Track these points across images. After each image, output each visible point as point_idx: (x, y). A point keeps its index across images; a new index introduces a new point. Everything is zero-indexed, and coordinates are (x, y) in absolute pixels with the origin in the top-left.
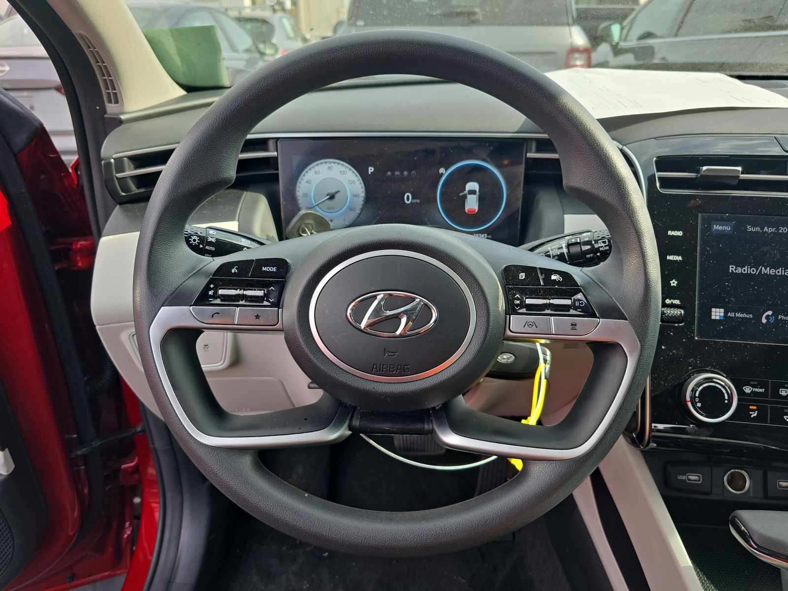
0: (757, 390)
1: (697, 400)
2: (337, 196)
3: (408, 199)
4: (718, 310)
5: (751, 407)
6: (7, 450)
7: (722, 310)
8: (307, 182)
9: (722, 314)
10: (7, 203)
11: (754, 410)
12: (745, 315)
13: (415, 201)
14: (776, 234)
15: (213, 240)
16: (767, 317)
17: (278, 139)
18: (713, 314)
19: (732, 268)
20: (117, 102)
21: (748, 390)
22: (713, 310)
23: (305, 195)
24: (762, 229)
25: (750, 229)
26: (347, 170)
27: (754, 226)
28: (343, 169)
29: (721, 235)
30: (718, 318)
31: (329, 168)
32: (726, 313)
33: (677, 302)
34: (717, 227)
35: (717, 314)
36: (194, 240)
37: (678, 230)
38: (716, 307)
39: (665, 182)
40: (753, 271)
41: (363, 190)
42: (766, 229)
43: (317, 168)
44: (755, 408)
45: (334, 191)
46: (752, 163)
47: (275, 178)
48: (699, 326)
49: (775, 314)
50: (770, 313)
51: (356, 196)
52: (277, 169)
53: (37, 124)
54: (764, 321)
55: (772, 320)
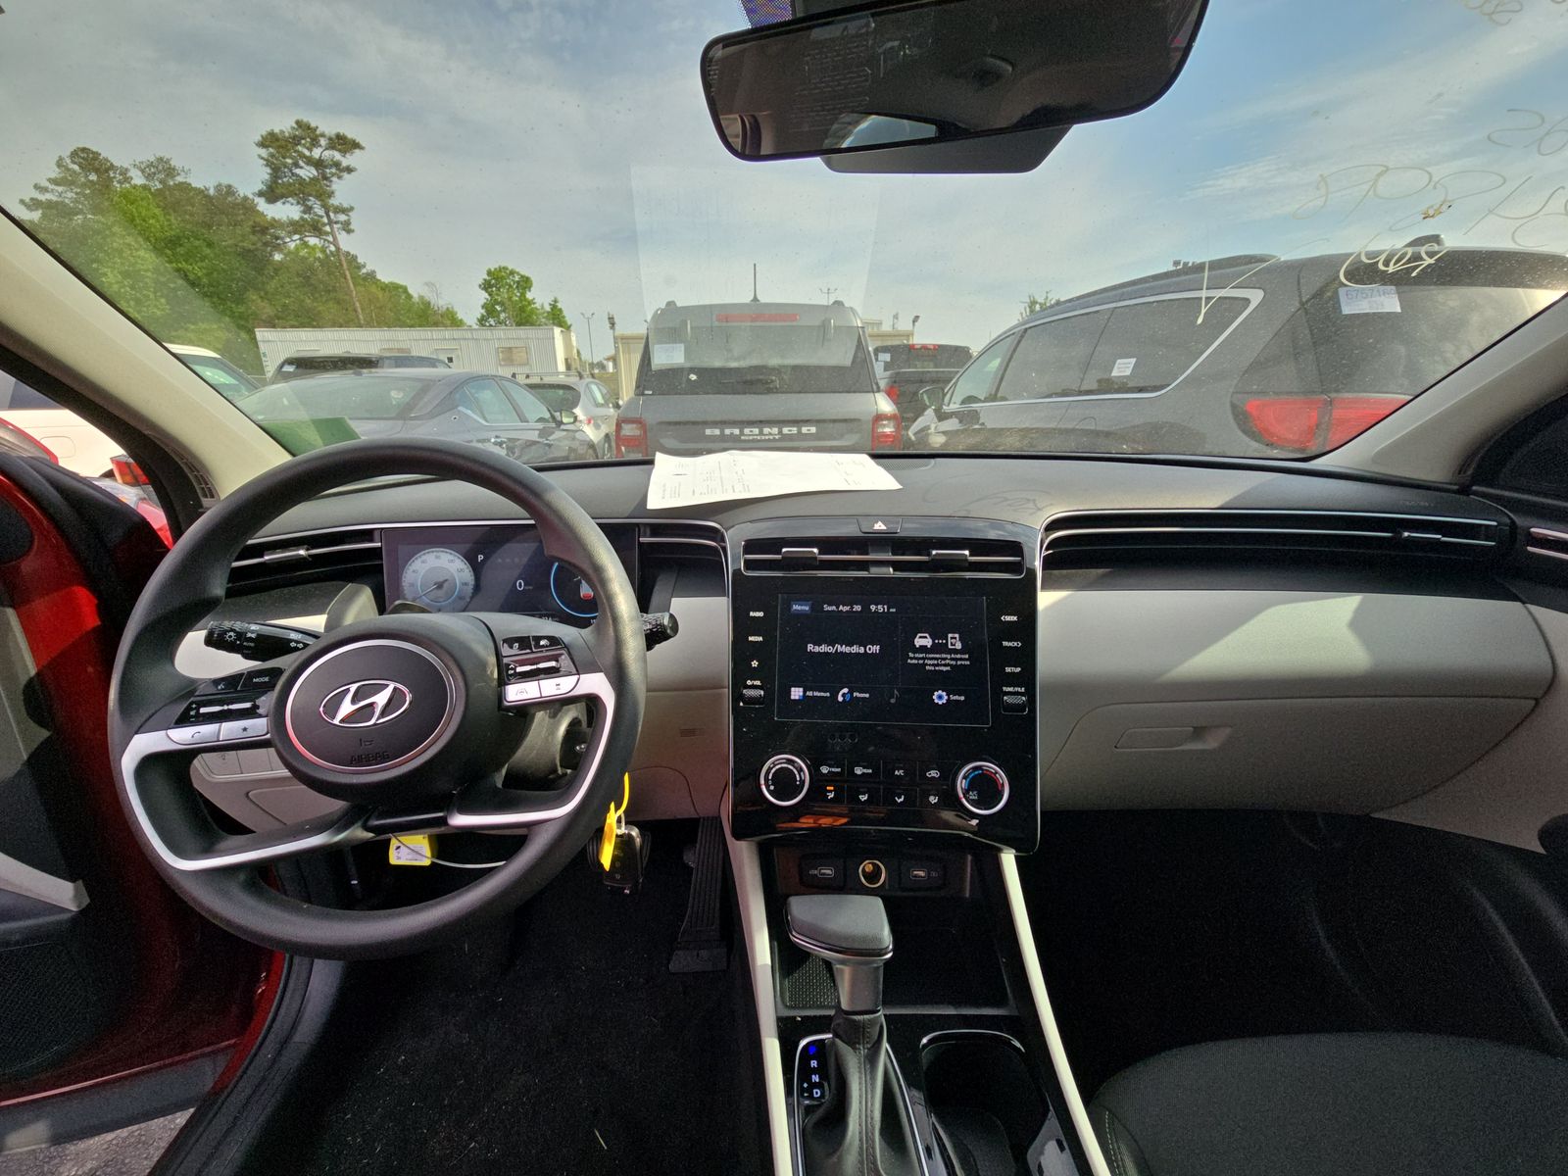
0: (833, 770)
1: (770, 782)
2: (446, 585)
3: (520, 585)
4: (797, 689)
5: (828, 788)
6: (80, 882)
7: (801, 689)
8: (414, 571)
9: (801, 694)
10: (96, 601)
11: (830, 791)
12: (822, 694)
13: (527, 588)
14: (851, 611)
15: (253, 636)
16: (844, 695)
17: (382, 529)
18: (792, 693)
19: (810, 647)
20: (212, 496)
21: (825, 770)
22: (793, 689)
23: (412, 585)
24: (838, 608)
25: (827, 608)
26: (456, 558)
27: (830, 605)
28: (451, 557)
29: (800, 615)
30: (797, 698)
31: (437, 557)
32: (805, 692)
33: (758, 683)
34: (796, 607)
35: (796, 693)
36: (230, 637)
37: (760, 611)
38: (795, 687)
39: (749, 565)
40: (829, 649)
41: (473, 578)
42: (841, 608)
43: (424, 557)
44: (832, 788)
45: (441, 580)
46: (828, 544)
47: (379, 569)
48: (779, 707)
49: (851, 692)
50: (845, 690)
51: (466, 584)
52: (382, 559)
53: (136, 519)
54: (840, 699)
55: (848, 698)
